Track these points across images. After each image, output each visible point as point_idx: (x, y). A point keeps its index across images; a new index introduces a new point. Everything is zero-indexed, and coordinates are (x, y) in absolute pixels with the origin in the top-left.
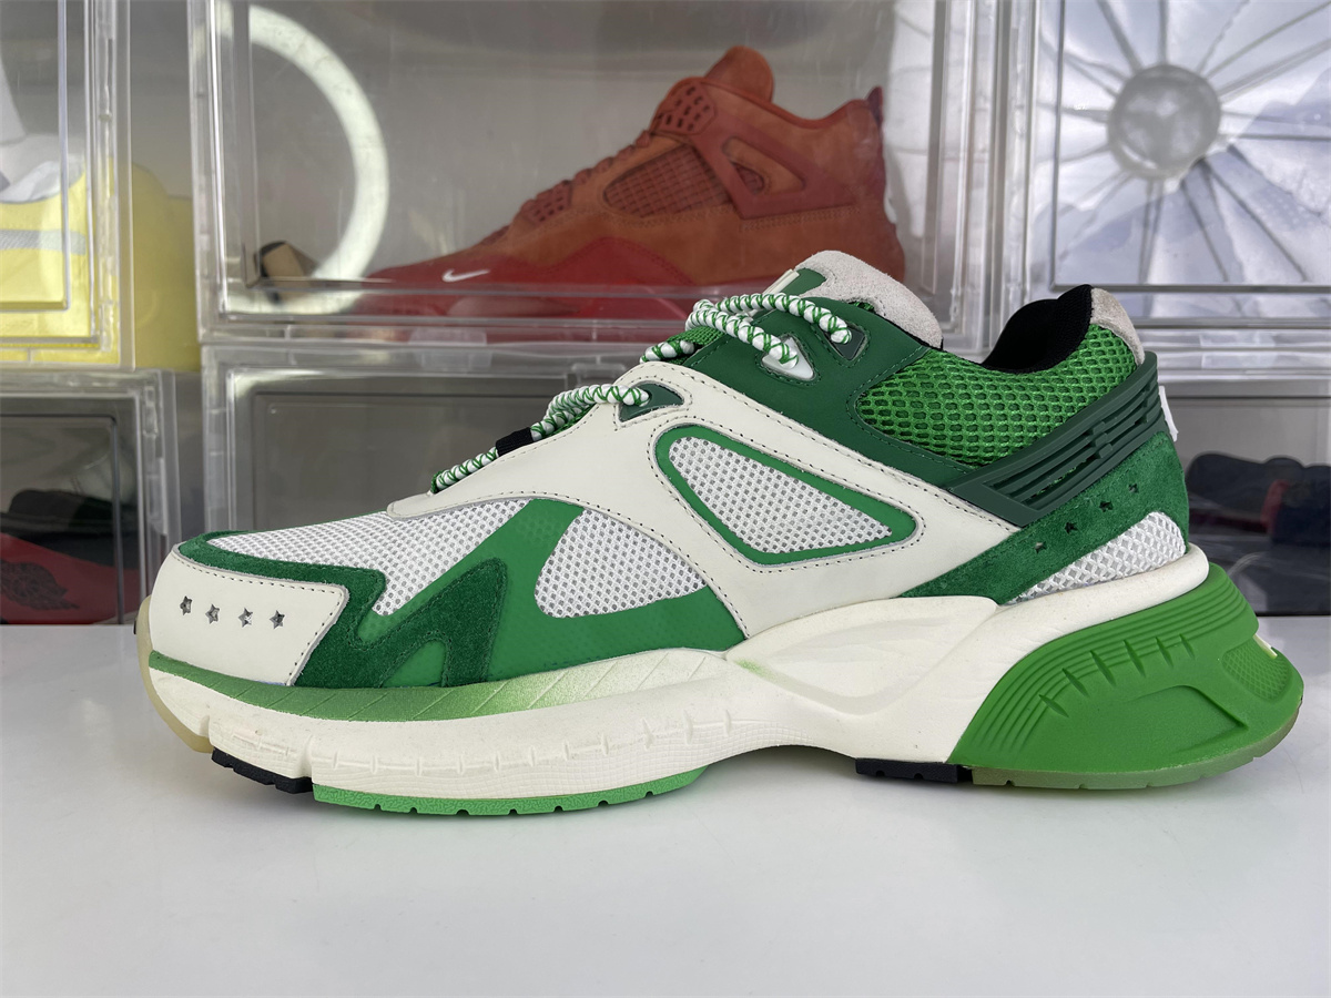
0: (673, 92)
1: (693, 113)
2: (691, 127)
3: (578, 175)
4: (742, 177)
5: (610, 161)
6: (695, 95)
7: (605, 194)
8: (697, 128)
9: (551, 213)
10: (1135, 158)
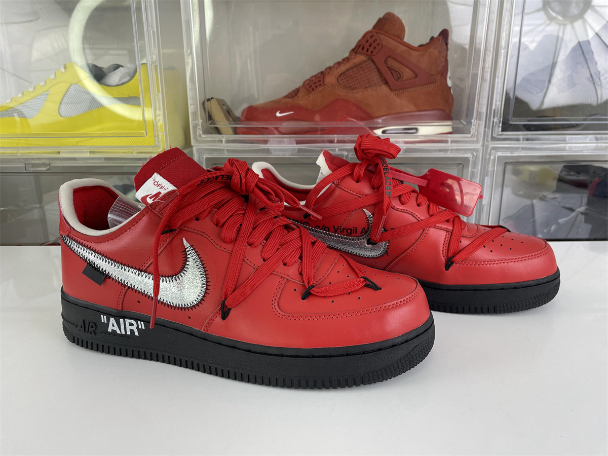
0: (364, 36)
1: (373, 47)
2: (372, 52)
3: (326, 69)
4: (392, 73)
5: (339, 63)
6: (374, 38)
7: (337, 79)
8: (374, 53)
9: (316, 87)
10: (554, 14)
